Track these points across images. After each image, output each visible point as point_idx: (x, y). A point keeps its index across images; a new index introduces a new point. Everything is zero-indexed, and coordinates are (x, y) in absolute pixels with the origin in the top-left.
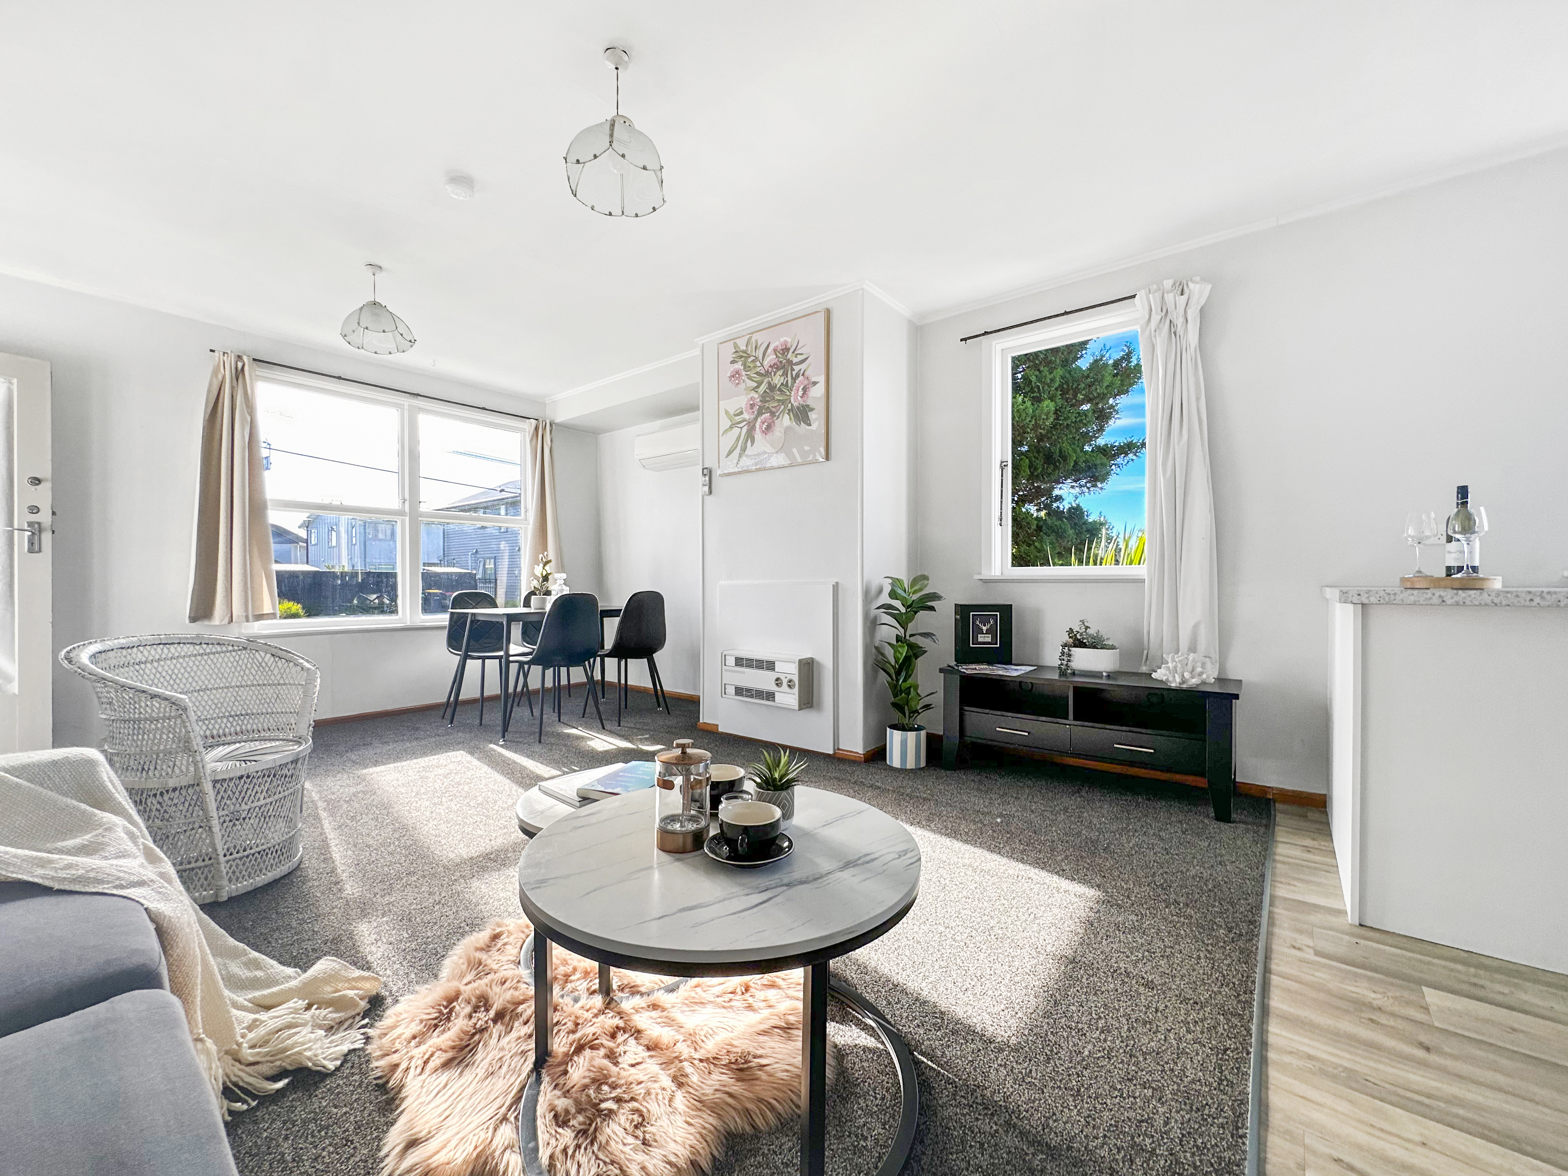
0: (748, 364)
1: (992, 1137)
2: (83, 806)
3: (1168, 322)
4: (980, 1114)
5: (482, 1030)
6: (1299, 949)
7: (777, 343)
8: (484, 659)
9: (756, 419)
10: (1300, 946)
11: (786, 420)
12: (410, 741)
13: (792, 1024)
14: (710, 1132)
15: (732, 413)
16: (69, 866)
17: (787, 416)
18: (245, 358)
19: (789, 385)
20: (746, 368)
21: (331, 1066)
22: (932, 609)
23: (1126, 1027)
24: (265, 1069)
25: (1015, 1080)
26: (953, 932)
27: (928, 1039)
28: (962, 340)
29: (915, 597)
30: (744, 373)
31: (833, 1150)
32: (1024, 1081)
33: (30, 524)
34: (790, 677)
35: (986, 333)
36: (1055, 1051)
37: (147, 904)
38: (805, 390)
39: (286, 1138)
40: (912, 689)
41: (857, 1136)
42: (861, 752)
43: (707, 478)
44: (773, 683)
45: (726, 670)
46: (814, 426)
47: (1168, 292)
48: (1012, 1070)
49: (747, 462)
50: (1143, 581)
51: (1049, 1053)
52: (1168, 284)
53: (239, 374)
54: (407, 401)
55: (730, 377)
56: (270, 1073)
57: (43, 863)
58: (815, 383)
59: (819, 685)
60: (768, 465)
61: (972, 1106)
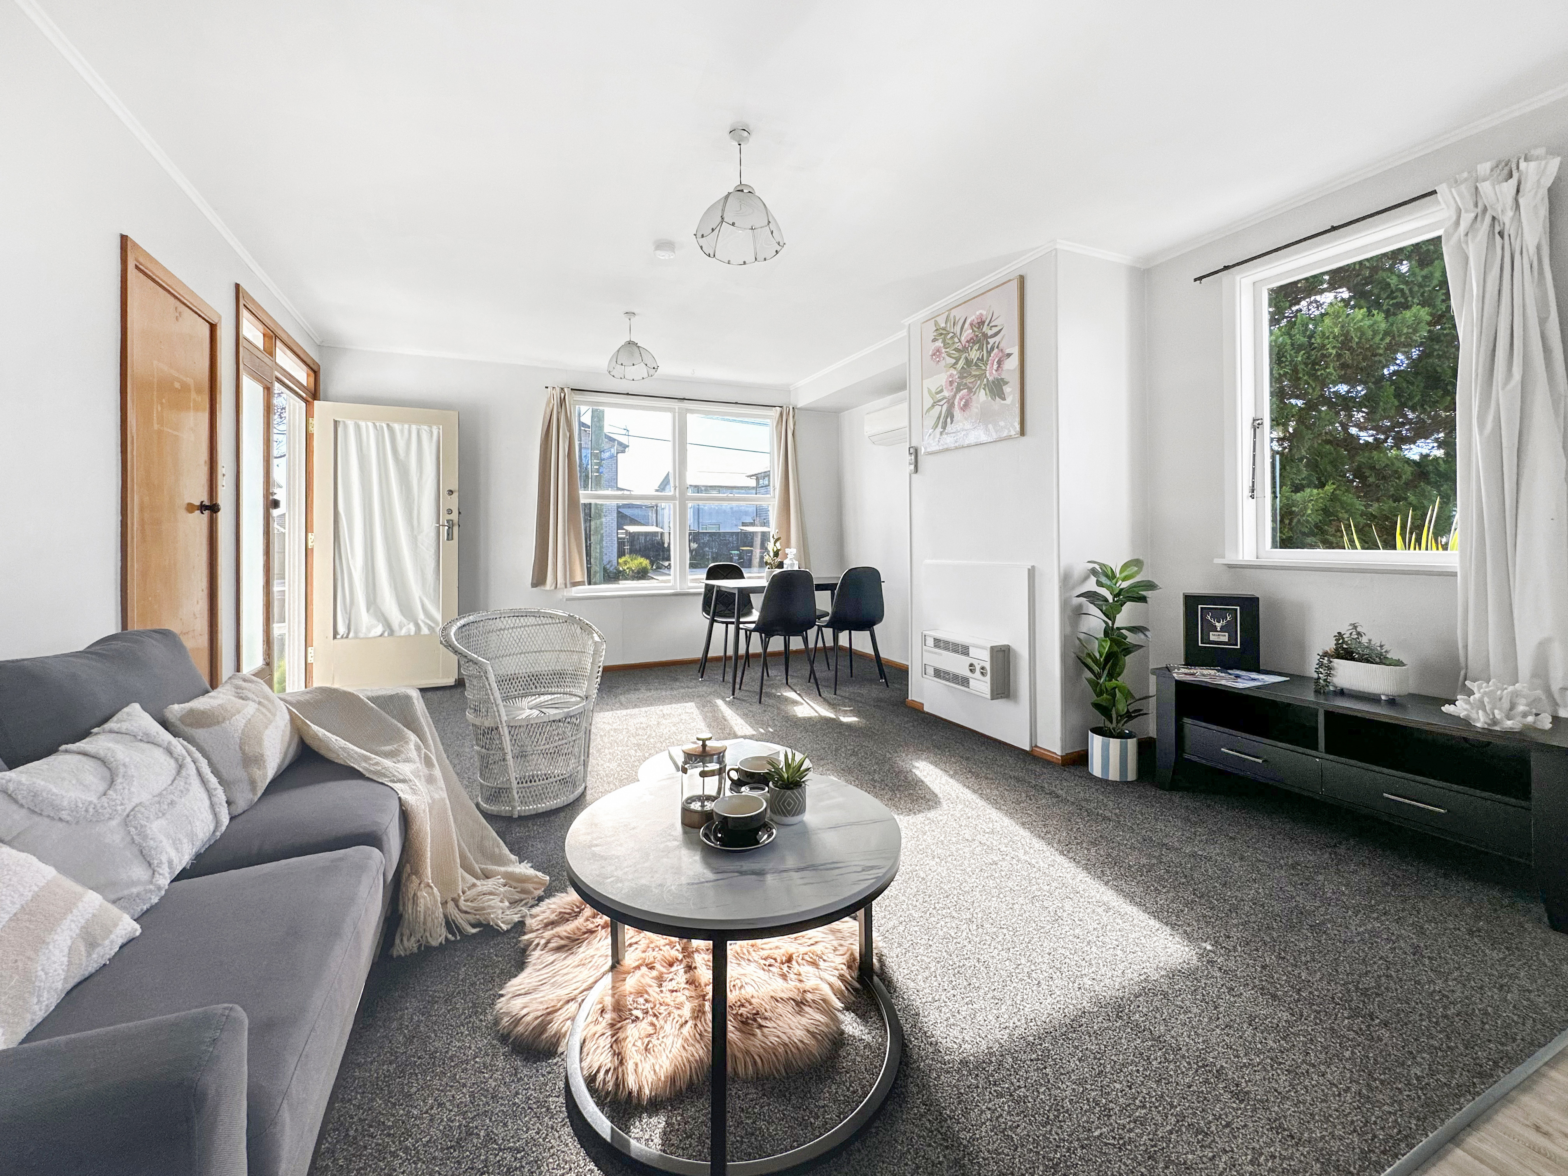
0: (947, 341)
1: (933, 1166)
2: (400, 725)
3: (1488, 219)
4: (935, 1142)
5: (591, 932)
6: (1546, 1134)
7: (973, 317)
8: (727, 623)
9: (955, 396)
10: (1551, 1130)
11: (982, 396)
12: (666, 690)
13: (807, 1001)
14: (696, 1061)
15: (934, 391)
16: (377, 764)
17: (982, 390)
18: (566, 390)
19: (985, 358)
20: (946, 345)
21: (505, 927)
22: (1143, 599)
23: (1169, 1128)
24: (470, 917)
25: (995, 1127)
26: (1033, 967)
27: (933, 1059)
28: (1195, 280)
29: (1125, 585)
30: (944, 350)
31: (784, 1115)
32: (1003, 1132)
33: (448, 521)
34: (983, 664)
35: (1226, 268)
36: (1061, 1118)
37: (401, 794)
38: (1000, 363)
39: (465, 966)
40: (1117, 690)
41: (811, 1113)
42: (1059, 753)
43: (913, 457)
44: (967, 668)
45: (926, 651)
46: (1009, 400)
47: (1484, 180)
48: (997, 1118)
49: (949, 441)
50: (1454, 574)
51: (1052, 1117)
52: (1484, 168)
53: (562, 401)
54: (676, 405)
55: (932, 355)
56: (473, 921)
57: (366, 759)
58: (1009, 355)
59: (1016, 674)
60: (967, 442)
61: (932, 1132)
